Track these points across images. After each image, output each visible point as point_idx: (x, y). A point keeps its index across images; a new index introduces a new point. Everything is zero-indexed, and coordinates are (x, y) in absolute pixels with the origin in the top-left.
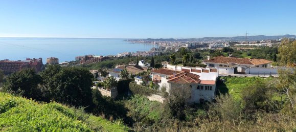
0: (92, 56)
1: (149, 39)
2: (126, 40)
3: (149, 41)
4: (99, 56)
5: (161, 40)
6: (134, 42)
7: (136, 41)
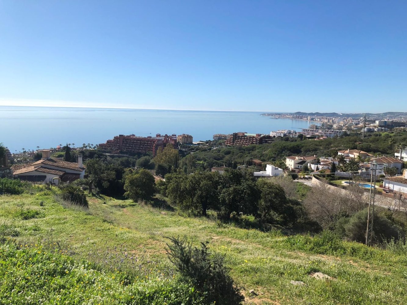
0: (243, 134)
1: (299, 113)
2: (264, 114)
3: (299, 116)
4: (255, 135)
5: (318, 114)
6: (277, 116)
7: (280, 115)
